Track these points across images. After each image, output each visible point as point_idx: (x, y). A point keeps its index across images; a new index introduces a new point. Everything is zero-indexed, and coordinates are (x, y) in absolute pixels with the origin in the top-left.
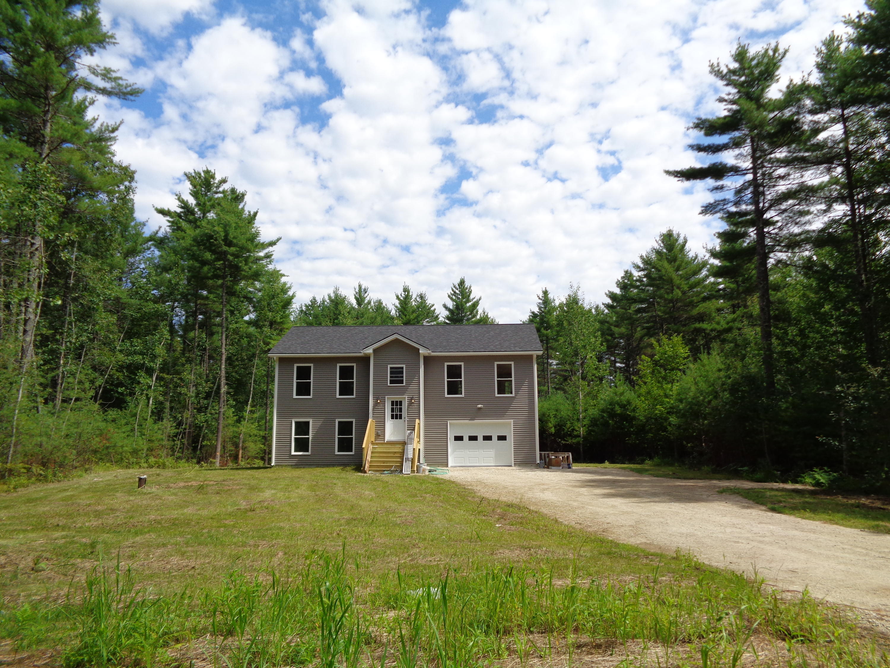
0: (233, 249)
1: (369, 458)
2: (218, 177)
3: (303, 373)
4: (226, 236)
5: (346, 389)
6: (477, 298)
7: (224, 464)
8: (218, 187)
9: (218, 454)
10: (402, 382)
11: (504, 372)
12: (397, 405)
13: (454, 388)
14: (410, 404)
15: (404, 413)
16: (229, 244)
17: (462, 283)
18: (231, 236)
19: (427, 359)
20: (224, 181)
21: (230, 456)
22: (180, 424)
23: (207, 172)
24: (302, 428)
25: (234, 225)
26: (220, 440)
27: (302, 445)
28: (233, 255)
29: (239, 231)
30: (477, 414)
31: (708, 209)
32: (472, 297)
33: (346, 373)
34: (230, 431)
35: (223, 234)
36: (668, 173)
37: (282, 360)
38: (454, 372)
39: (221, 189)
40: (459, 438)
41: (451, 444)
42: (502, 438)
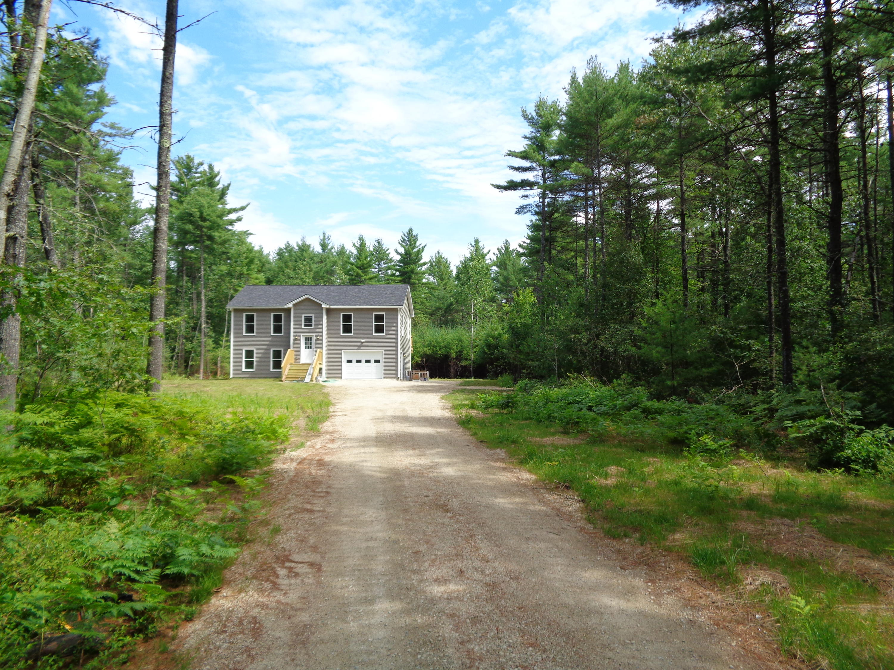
0: (207, 224)
1: (286, 373)
2: (196, 161)
3: (250, 319)
4: (201, 213)
5: (277, 329)
6: (423, 245)
7: (206, 378)
8: (197, 168)
9: (202, 371)
10: (311, 325)
11: (379, 318)
12: (308, 340)
13: (347, 329)
14: (317, 340)
15: (313, 345)
16: (204, 219)
17: (410, 231)
18: (205, 214)
19: (328, 311)
20: (201, 164)
21: (211, 372)
22: (173, 350)
23: (188, 157)
24: (249, 354)
25: (206, 205)
26: (202, 360)
27: (249, 365)
28: (207, 228)
29: (210, 209)
30: (360, 346)
31: (521, 210)
32: (417, 244)
33: (277, 319)
34: (210, 355)
35: (198, 213)
36: (493, 185)
37: (236, 310)
38: (347, 319)
39: (199, 170)
40: (350, 361)
41: (345, 365)
42: (377, 361)
